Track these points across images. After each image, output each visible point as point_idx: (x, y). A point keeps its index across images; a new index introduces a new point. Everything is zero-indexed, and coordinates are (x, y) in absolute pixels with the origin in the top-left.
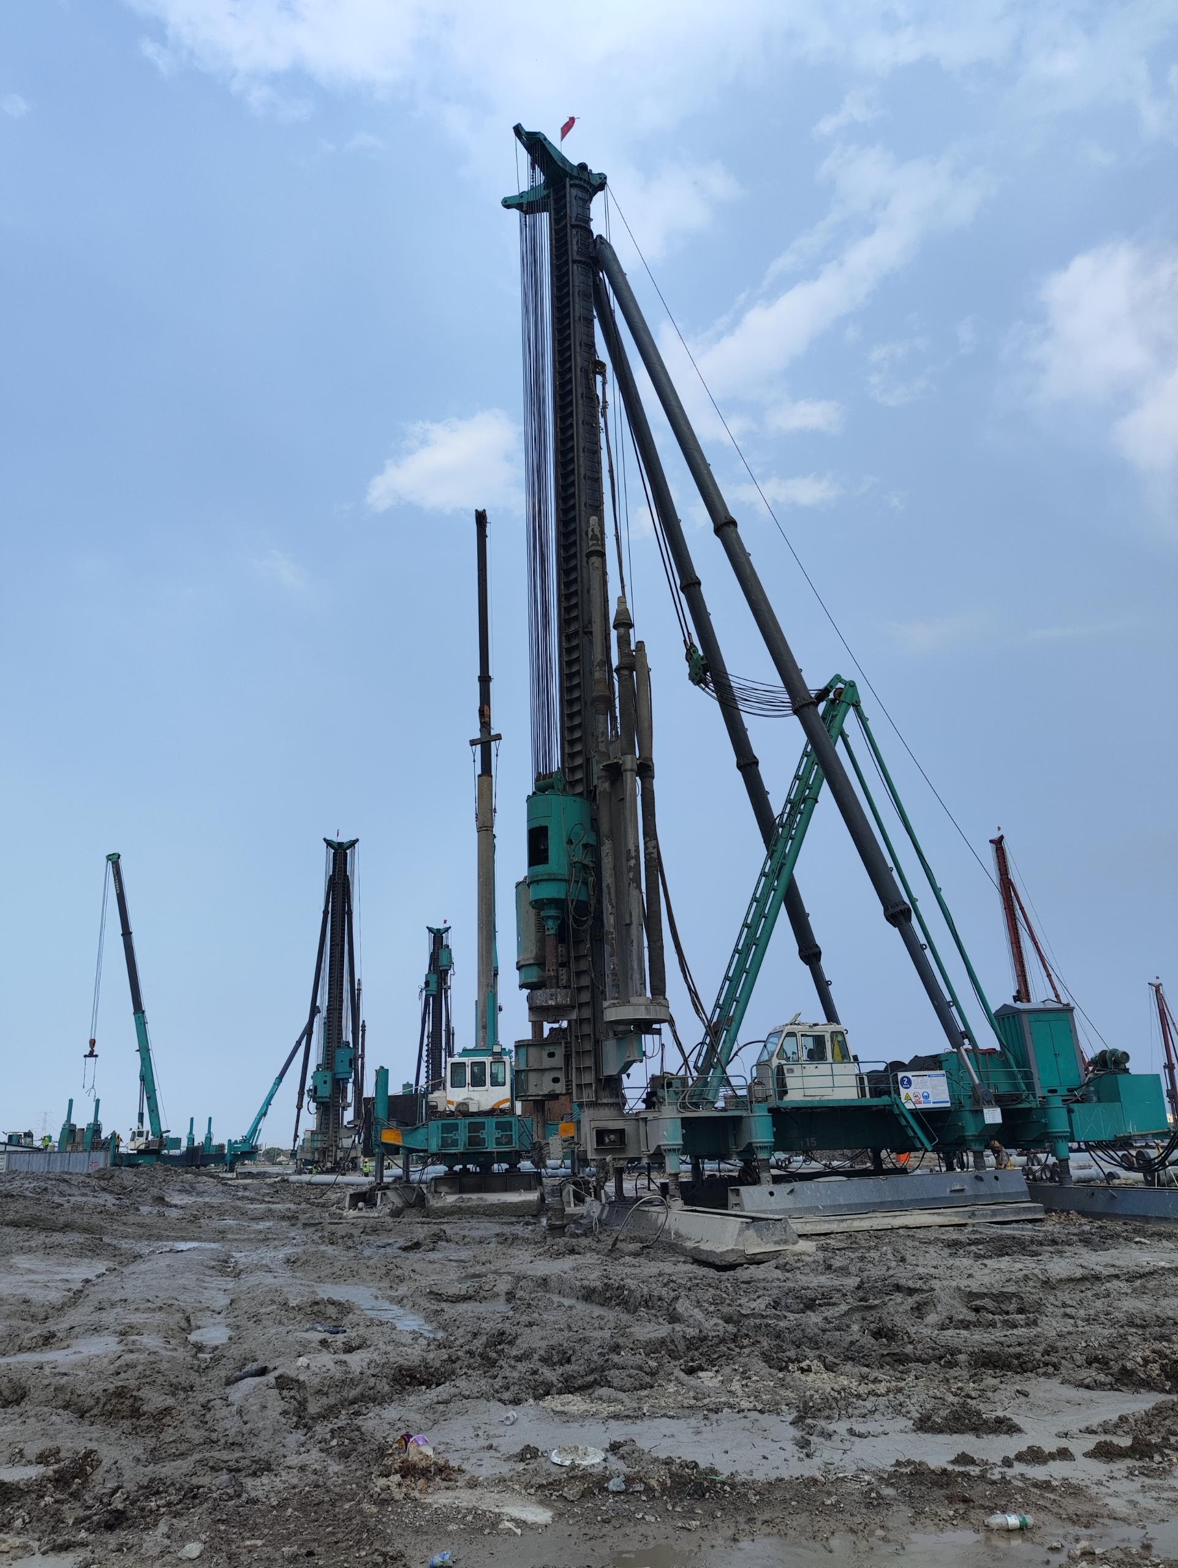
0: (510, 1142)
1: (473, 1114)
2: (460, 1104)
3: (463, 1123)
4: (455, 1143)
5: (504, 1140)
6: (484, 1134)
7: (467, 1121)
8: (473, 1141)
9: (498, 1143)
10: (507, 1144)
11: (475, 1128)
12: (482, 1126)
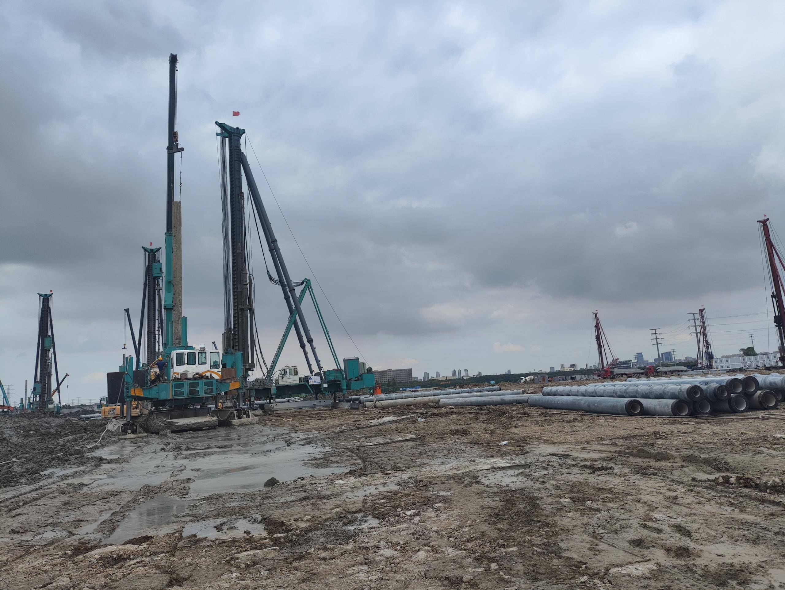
0: (212, 392)
1: (190, 379)
2: (182, 374)
3: (186, 384)
4: (182, 393)
5: (209, 391)
6: (198, 388)
7: (189, 382)
8: (191, 392)
9: (205, 393)
10: (210, 392)
11: (193, 385)
12: (197, 384)
